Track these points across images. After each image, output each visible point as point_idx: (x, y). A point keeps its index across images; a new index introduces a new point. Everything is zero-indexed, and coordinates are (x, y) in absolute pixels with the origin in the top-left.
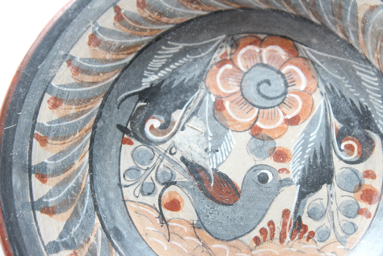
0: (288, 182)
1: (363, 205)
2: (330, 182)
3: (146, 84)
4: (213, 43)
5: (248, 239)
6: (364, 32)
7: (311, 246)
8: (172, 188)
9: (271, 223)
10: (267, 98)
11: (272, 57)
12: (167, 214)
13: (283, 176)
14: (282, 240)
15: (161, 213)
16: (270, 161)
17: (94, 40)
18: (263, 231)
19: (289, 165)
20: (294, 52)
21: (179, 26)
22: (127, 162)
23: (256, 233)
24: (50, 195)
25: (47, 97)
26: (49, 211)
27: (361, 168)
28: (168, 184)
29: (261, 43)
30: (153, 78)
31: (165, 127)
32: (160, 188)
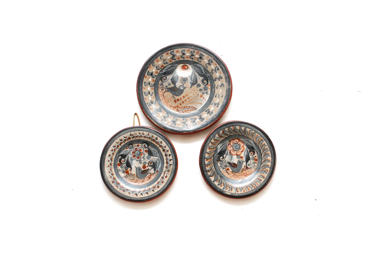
0: (244, 161)
1: (255, 162)
2: (250, 160)
3: (218, 152)
4: (226, 143)
5: (240, 172)
6: (249, 135)
7: (249, 170)
8: (227, 167)
9: (243, 168)
10: (237, 149)
11: (236, 141)
12: (227, 171)
13: (243, 161)
14: (245, 170)
15: (227, 172)
16: (240, 159)
17: (209, 148)
18: (242, 170)
19: (243, 159)
20: (239, 140)
21: (221, 142)
22: (219, 165)
23: (241, 170)
24: (211, 174)
25: (205, 159)
26: (212, 176)
27: (254, 156)
28: (226, 167)
29: (234, 140)
30: (219, 151)
31: (223, 158)
32: (225, 168)
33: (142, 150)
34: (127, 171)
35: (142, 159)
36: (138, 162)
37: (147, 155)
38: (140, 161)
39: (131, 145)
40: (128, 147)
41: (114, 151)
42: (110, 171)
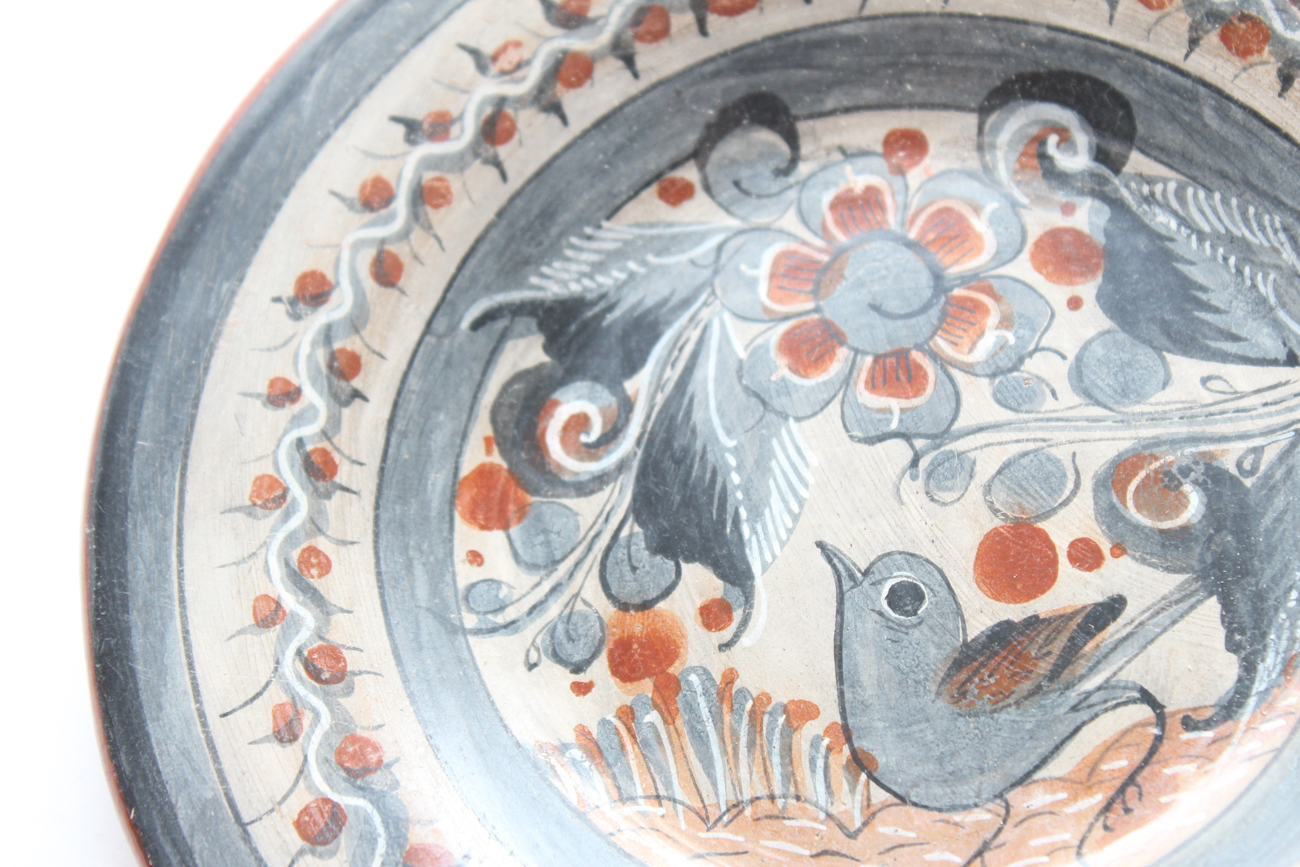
33: (979, 224)
34: (636, 624)
35: (978, 401)
36: (897, 452)
37: (1093, 321)
38: (940, 437)
39: (766, 137)
40: (690, 173)
41: (415, 215)
42: (290, 601)
